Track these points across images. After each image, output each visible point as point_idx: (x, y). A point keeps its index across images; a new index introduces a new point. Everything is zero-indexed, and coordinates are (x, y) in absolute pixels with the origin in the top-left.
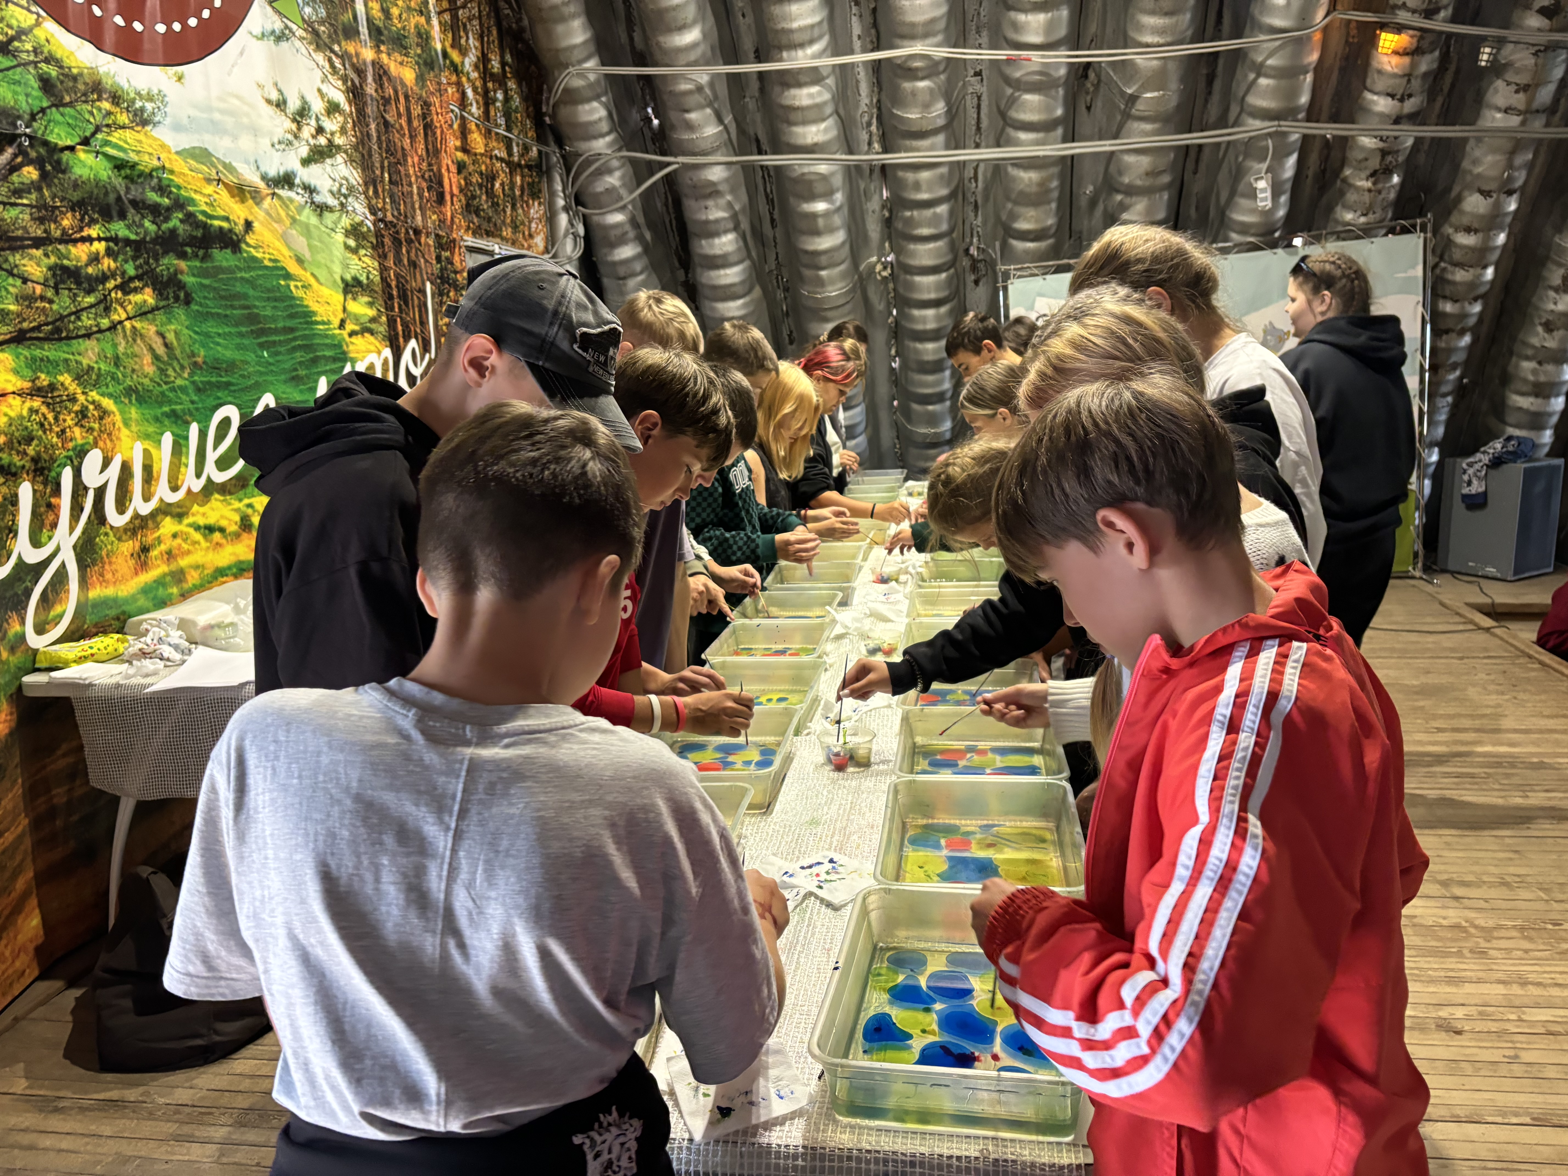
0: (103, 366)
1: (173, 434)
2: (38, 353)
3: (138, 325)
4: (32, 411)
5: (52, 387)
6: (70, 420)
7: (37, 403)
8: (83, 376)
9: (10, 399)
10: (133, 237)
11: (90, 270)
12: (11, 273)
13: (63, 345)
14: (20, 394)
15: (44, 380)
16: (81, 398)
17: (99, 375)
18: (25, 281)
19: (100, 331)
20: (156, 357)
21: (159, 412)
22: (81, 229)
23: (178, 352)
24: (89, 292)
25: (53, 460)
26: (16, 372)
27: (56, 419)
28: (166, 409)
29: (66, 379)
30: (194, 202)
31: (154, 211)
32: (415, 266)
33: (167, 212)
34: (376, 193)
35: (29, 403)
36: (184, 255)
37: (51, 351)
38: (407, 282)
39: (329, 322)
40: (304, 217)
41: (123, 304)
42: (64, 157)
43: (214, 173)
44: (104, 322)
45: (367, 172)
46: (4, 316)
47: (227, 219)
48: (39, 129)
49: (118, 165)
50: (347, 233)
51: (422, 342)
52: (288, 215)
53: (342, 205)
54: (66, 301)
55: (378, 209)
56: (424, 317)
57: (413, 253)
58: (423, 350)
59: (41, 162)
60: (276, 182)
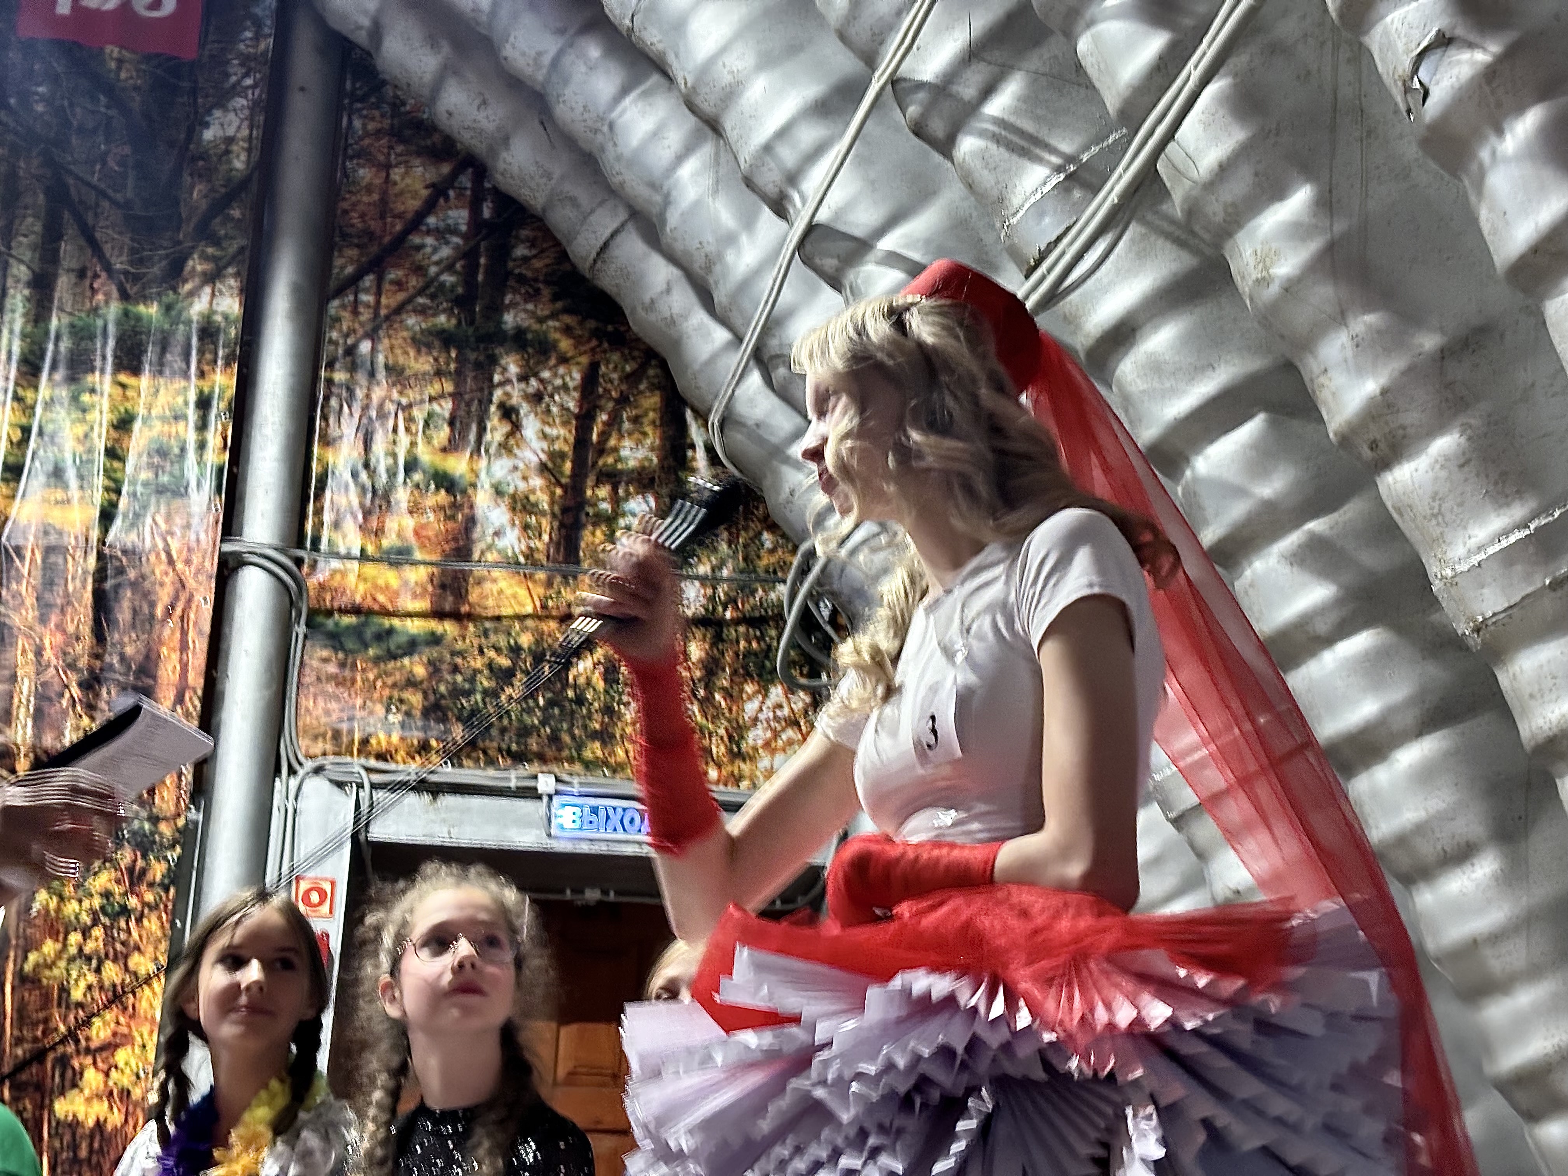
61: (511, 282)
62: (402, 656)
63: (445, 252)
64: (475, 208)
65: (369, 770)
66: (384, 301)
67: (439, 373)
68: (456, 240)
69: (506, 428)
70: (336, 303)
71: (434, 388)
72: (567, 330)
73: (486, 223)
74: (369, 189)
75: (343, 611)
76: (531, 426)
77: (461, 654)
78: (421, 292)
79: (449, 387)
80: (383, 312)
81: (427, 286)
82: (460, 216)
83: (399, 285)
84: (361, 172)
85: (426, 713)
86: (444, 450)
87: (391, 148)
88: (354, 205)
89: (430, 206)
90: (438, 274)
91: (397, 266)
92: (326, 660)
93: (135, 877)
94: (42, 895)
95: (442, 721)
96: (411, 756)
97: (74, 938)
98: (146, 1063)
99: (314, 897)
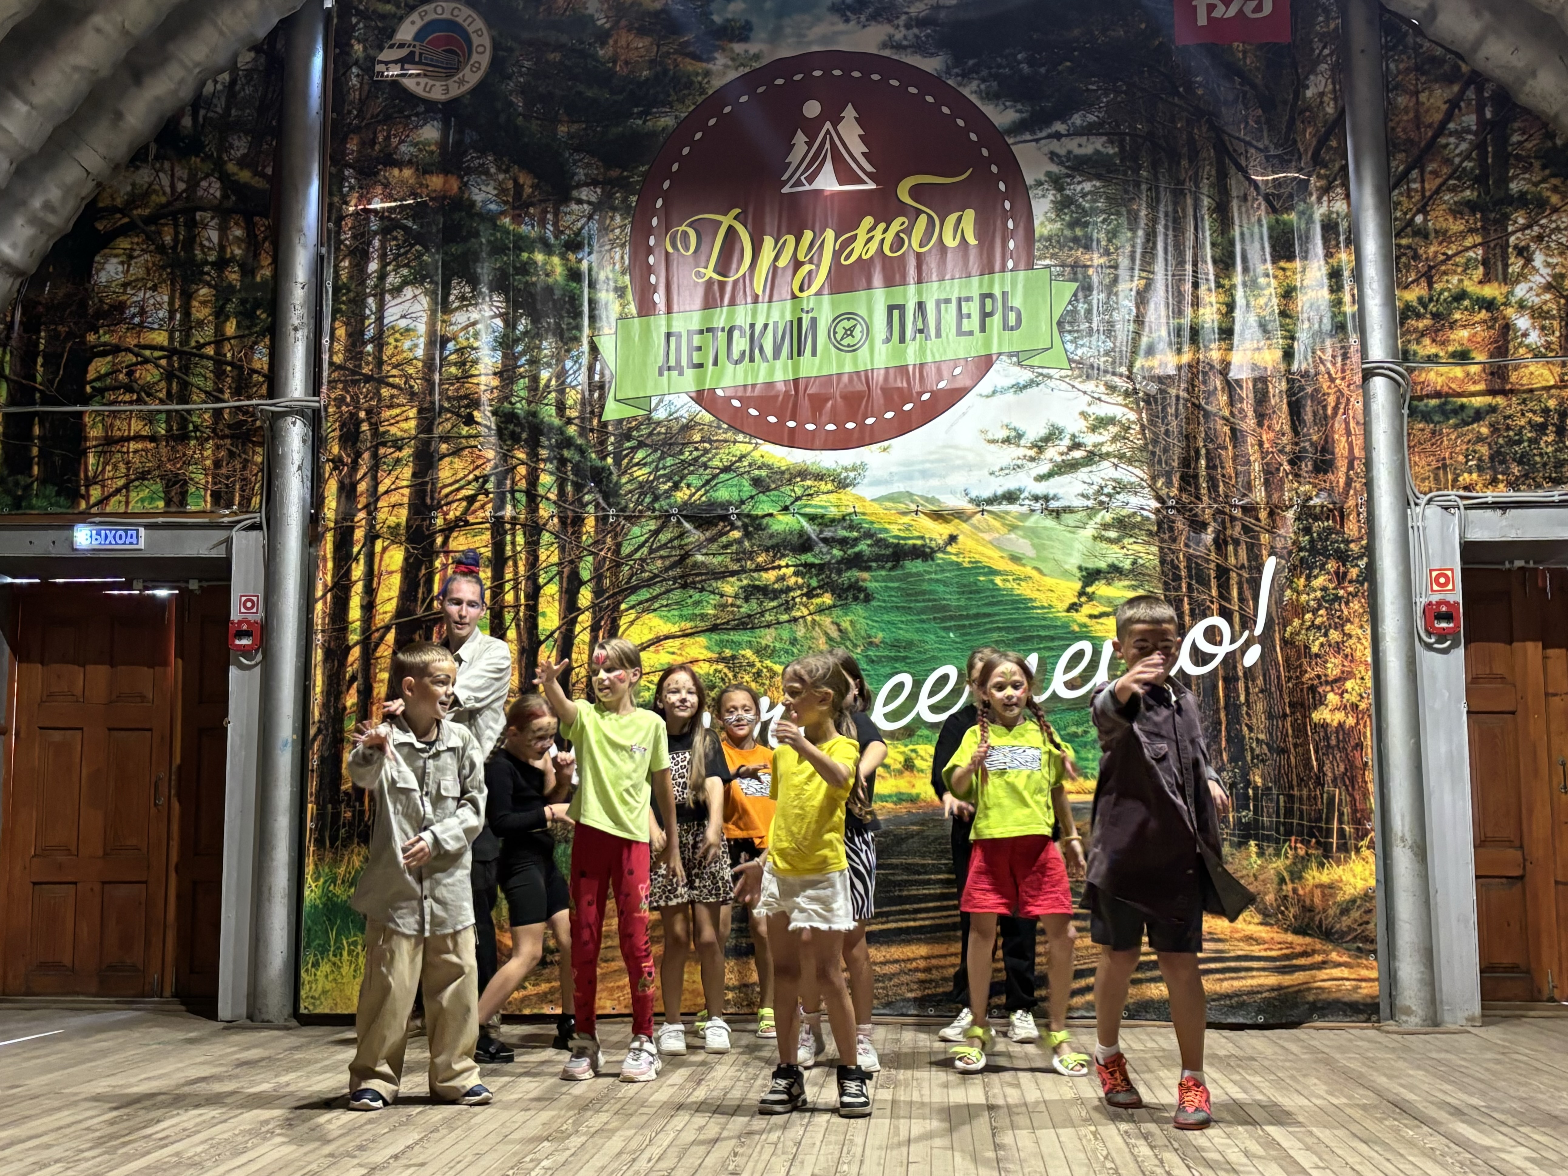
0: (777, 645)
2: (725, 637)
3: (817, 618)
4: (716, 671)
5: (734, 657)
6: (747, 678)
7: (721, 666)
8: (761, 652)
9: (701, 664)
10: (817, 562)
11: (776, 586)
12: (713, 593)
13: (748, 633)
14: (710, 661)
15: (728, 653)
16: (758, 665)
17: (774, 651)
18: (722, 596)
19: (779, 623)
20: (830, 639)
22: (773, 562)
23: (852, 635)
24: (772, 600)
26: (708, 648)
27: (735, 676)
29: (748, 653)
30: (886, 531)
31: (843, 542)
32: (1237, 543)
33: (856, 540)
34: (1169, 484)
35: (715, 666)
36: (868, 569)
37: (735, 636)
38: (1208, 561)
39: (1051, 606)
40: (1031, 522)
41: (806, 606)
42: (765, 521)
43: (913, 507)
44: (785, 617)
45: (1157, 467)
46: (703, 617)
47: (922, 538)
48: (746, 508)
49: (812, 518)
50: (1106, 526)
51: (1236, 618)
52: (1004, 525)
53: (1101, 503)
54: (754, 605)
55: (1169, 497)
56: (1248, 594)
57: (1236, 531)
58: (1237, 627)
59: (745, 527)
60: (990, 501)
61: (1512, 161)
62: (1472, 423)
63: (1464, 146)
64: (1480, 112)
65: (1462, 498)
66: (1427, 186)
67: (1471, 231)
68: (1470, 137)
69: (1521, 262)
70: (1396, 192)
71: (1469, 242)
72: (1555, 189)
73: (1488, 122)
74: (1406, 110)
75: (1428, 396)
76: (1539, 260)
77: (1509, 417)
78: (1450, 177)
79: (1478, 239)
80: (1428, 194)
81: (1455, 172)
82: (1470, 120)
83: (1436, 174)
84: (1399, 99)
85: (1492, 458)
86: (1480, 282)
87: (1417, 79)
88: (1398, 123)
89: (1449, 116)
90: (1462, 162)
91: (1432, 161)
92: (1423, 430)
93: (1341, 577)
94: (1288, 592)
95: (1502, 462)
96: (1486, 486)
97: (1308, 616)
98: (1366, 688)
99: (1442, 580)
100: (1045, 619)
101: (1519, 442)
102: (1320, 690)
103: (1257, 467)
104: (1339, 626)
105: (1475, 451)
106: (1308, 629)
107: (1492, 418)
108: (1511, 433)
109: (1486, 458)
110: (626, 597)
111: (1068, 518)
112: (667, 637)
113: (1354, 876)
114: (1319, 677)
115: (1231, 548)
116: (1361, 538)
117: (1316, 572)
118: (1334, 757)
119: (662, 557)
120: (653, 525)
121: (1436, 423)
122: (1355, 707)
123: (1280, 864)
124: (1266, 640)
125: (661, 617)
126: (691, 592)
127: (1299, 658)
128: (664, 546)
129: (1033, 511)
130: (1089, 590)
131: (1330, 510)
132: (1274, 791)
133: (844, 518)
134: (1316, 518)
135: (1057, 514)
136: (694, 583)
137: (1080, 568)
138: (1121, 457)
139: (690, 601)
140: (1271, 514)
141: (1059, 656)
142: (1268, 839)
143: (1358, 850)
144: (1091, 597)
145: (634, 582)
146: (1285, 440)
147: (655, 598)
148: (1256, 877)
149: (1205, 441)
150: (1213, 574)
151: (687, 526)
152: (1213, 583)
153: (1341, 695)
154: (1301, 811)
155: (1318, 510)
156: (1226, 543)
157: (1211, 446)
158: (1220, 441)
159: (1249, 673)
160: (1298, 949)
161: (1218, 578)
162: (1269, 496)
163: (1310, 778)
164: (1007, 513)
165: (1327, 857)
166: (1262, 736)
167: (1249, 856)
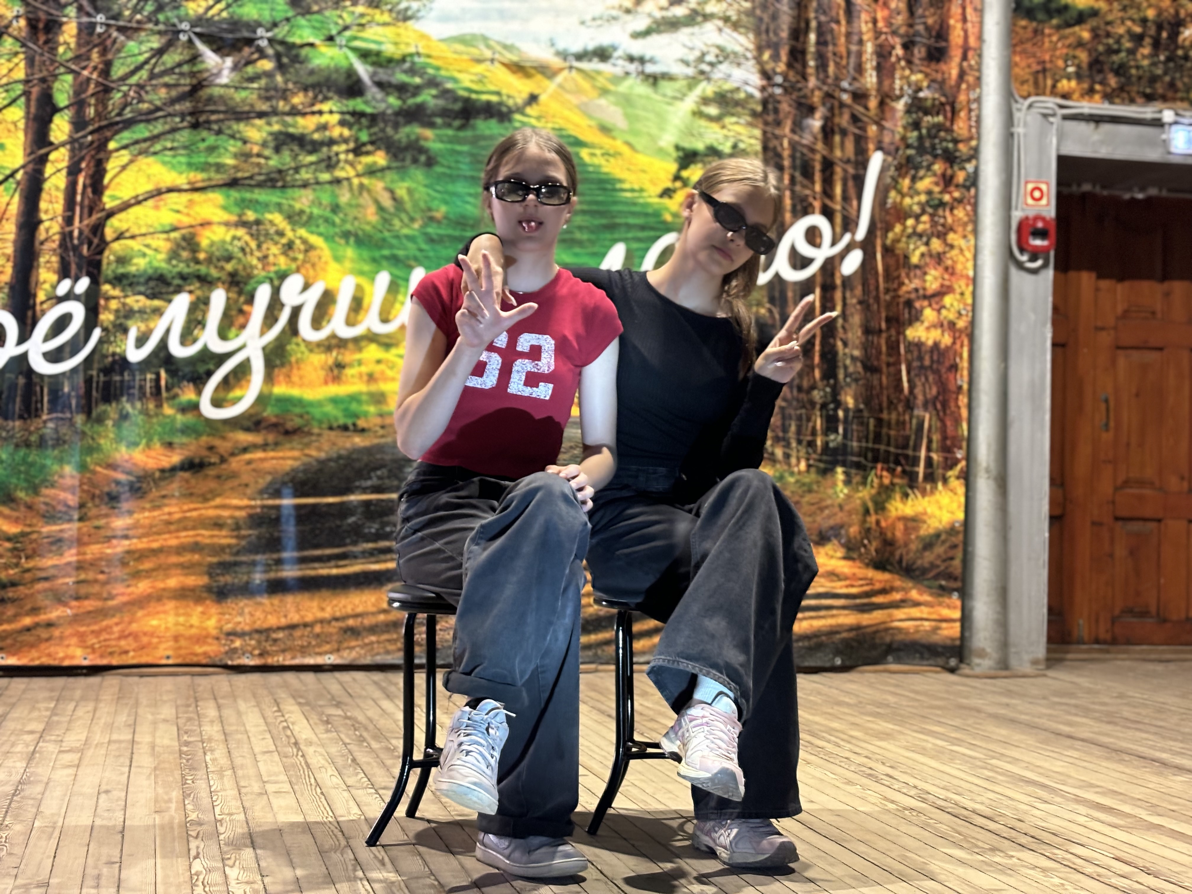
0: (315, 211)
1: (391, 274)
2: (248, 195)
4: (234, 238)
5: (258, 222)
6: (275, 250)
7: (241, 232)
8: (294, 217)
9: (215, 228)
10: (369, 110)
11: (316, 136)
12: (233, 137)
13: (278, 193)
14: (227, 224)
15: (251, 216)
16: (290, 234)
17: (311, 217)
18: (245, 142)
19: (317, 183)
20: (381, 209)
21: (377, 254)
22: (313, 105)
23: (408, 206)
24: (311, 153)
25: (250, 276)
26: (225, 208)
27: (259, 246)
28: (386, 252)
29: (277, 218)
30: (455, 80)
31: (402, 89)
32: (844, 133)
33: (417, 90)
34: (776, 57)
35: (233, 232)
36: (431, 125)
37: (261, 195)
38: (813, 150)
39: (641, 190)
40: (624, 87)
41: (352, 164)
42: (304, 52)
43: (488, 54)
44: (325, 177)
45: (764, 37)
46: (219, 167)
47: (498, 93)
48: (280, 32)
49: (364, 55)
50: (705, 101)
51: (838, 219)
52: (594, 87)
53: (702, 72)
54: (286, 159)
55: (775, 73)
56: (852, 192)
57: (844, 120)
58: (838, 229)
59: (278, 56)
60: (580, 57)
62: (1074, 25)
65: (1060, 106)
77: (1110, 23)
85: (1091, 66)
92: (1025, 28)
93: (947, 181)
94: (893, 194)
95: (1100, 71)
96: (1082, 96)
97: (910, 222)
98: (965, 304)
99: (1037, 194)
100: (635, 204)
101: (1117, 52)
102: (917, 305)
103: (869, 48)
104: (942, 236)
105: (1075, 57)
106: (909, 237)
107: (1093, 22)
108: (1111, 41)
109: (1085, 65)
110: (117, 132)
111: (667, 87)
112: (170, 190)
113: (940, 508)
114: (916, 290)
115: (837, 138)
116: (971, 138)
117: (922, 173)
118: (927, 379)
119: (167, 85)
120: (155, 43)
121: (1040, 22)
122: (952, 325)
123: (865, 494)
124: (867, 245)
125: (164, 163)
126: (204, 134)
127: (897, 268)
128: (169, 71)
129: (627, 74)
130: (685, 174)
131: (942, 104)
132: (866, 414)
133: (403, 60)
134: (927, 112)
135: (654, 80)
136: (208, 122)
137: (678, 148)
138: (726, 19)
139: (202, 146)
140: (882, 104)
141: (647, 250)
142: (858, 466)
143: (945, 480)
144: (685, 183)
145: (128, 114)
146: (900, 20)
147: (155, 138)
148: (841, 507)
149: (816, 11)
150: (818, 167)
151: (201, 47)
152: (818, 177)
153: (939, 311)
154: (889, 436)
155: (929, 103)
156: (833, 132)
157: (823, 18)
158: (834, 13)
159: (847, 281)
160: (878, 586)
161: (823, 171)
162: (880, 82)
163: (900, 400)
164: (598, 73)
165: (912, 487)
166: (857, 353)
167: (834, 485)
